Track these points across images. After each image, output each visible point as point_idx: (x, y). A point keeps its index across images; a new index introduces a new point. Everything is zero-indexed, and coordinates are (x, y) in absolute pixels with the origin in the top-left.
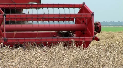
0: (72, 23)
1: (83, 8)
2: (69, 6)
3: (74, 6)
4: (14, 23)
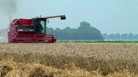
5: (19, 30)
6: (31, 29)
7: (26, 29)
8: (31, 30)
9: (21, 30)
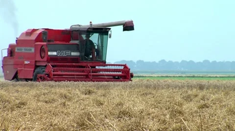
0: (120, 73)
1: (125, 66)
2: (119, 65)
3: (121, 65)
4: (94, 72)
5: (49, 53)
6: (73, 52)
7: (64, 52)
8: (73, 54)
9: (55, 53)
